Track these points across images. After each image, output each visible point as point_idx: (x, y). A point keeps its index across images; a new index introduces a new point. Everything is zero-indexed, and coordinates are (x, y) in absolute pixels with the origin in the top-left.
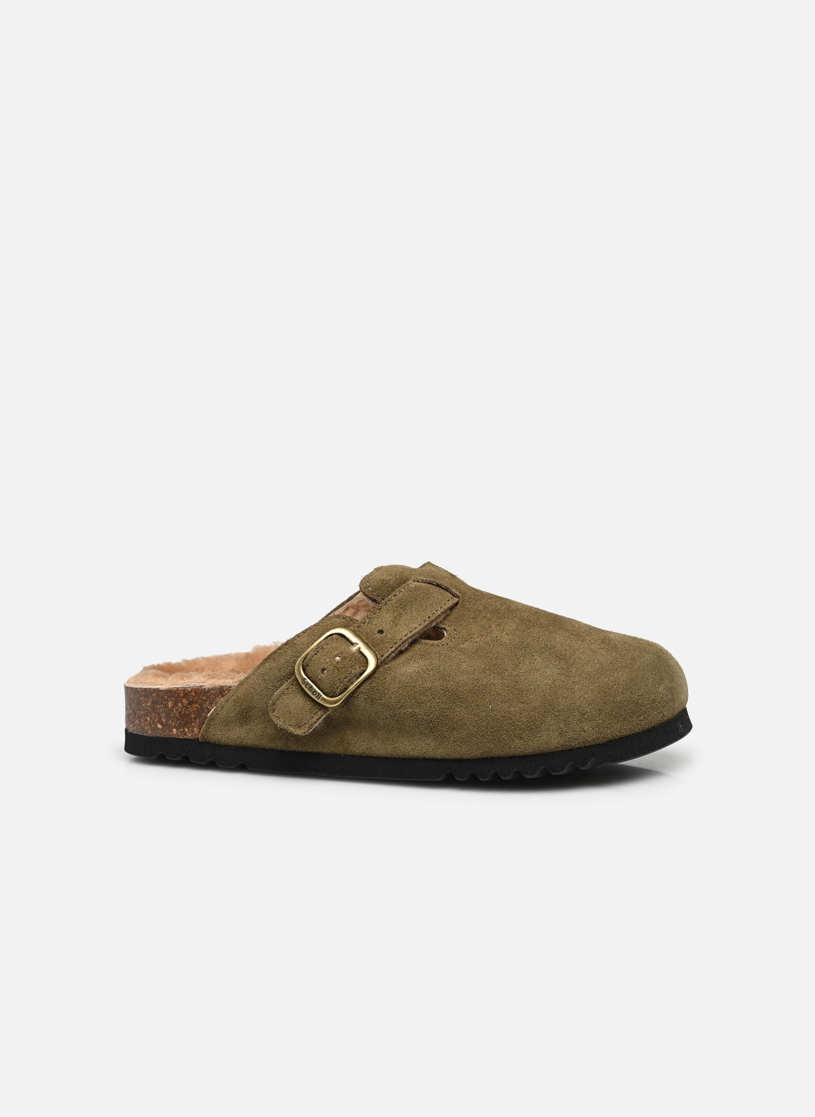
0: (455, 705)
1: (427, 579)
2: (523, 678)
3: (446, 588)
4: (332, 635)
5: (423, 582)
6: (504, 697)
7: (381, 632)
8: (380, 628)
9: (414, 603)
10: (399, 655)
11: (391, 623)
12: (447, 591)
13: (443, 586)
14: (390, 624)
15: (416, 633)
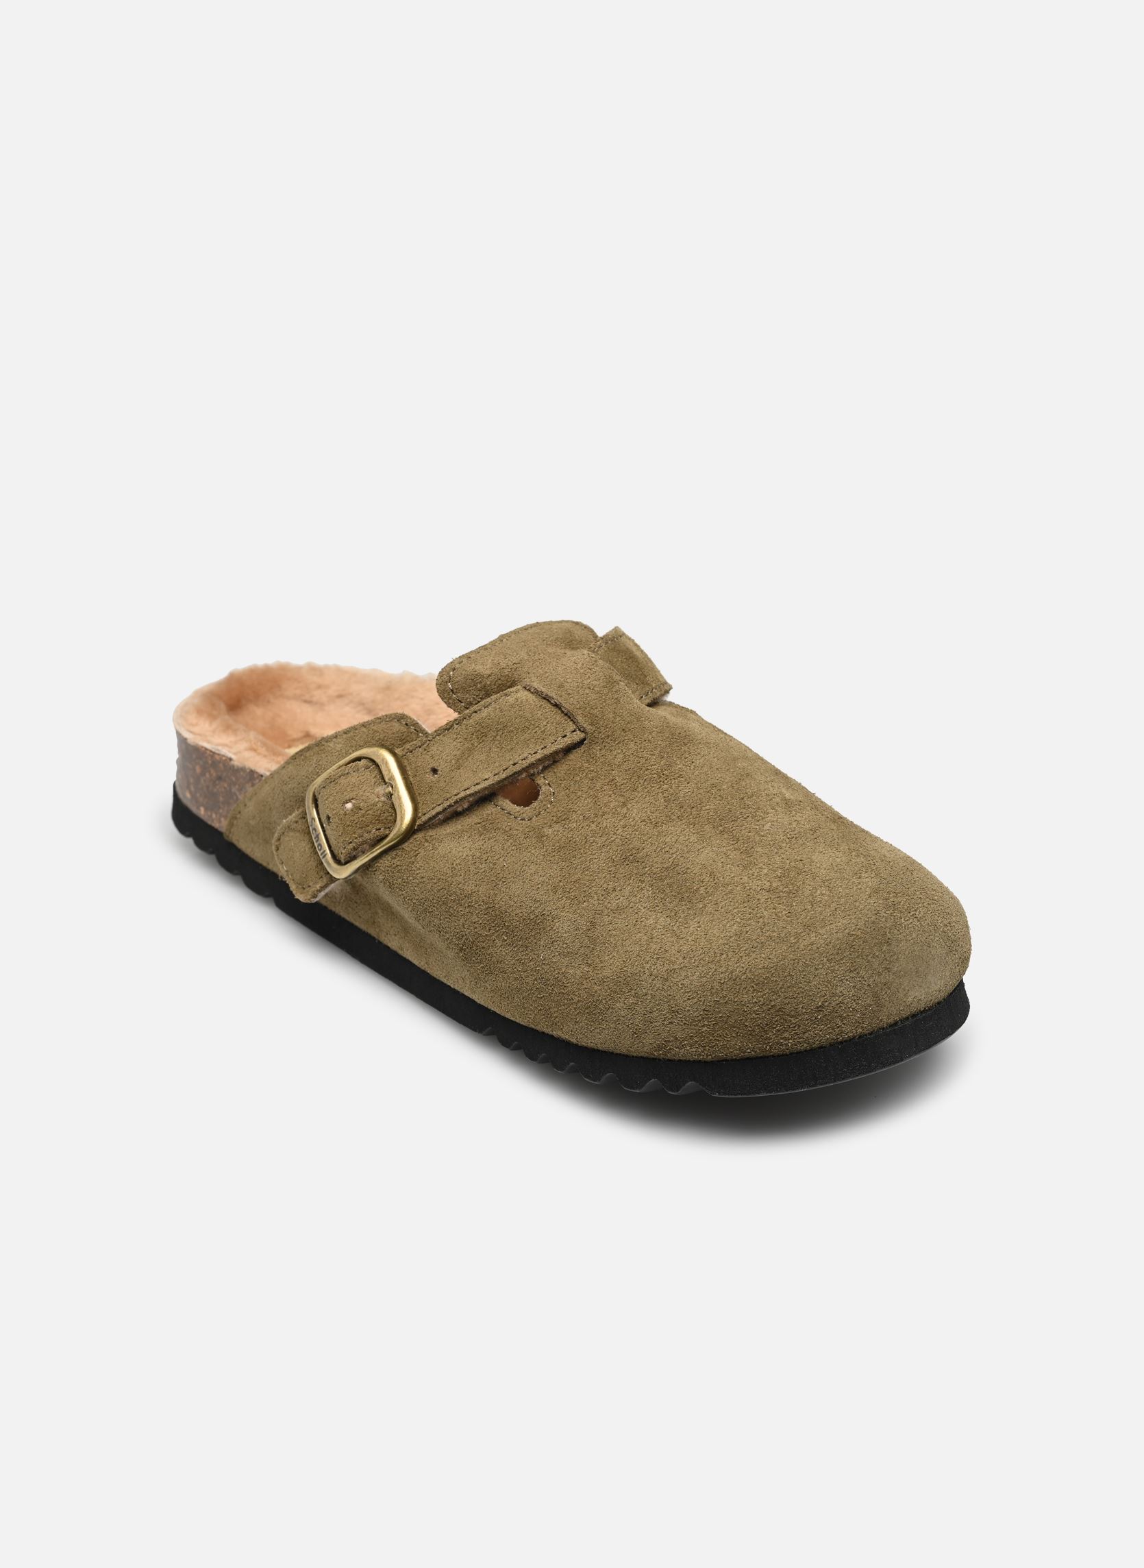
0: (496, 935)
1: (543, 690)
2: (606, 919)
3: (569, 714)
4: (359, 759)
5: (537, 693)
6: (565, 946)
7: (435, 771)
8: (435, 765)
9: (500, 733)
10: (454, 817)
11: (453, 761)
12: (570, 717)
13: (563, 709)
14: (451, 761)
15: (486, 788)
